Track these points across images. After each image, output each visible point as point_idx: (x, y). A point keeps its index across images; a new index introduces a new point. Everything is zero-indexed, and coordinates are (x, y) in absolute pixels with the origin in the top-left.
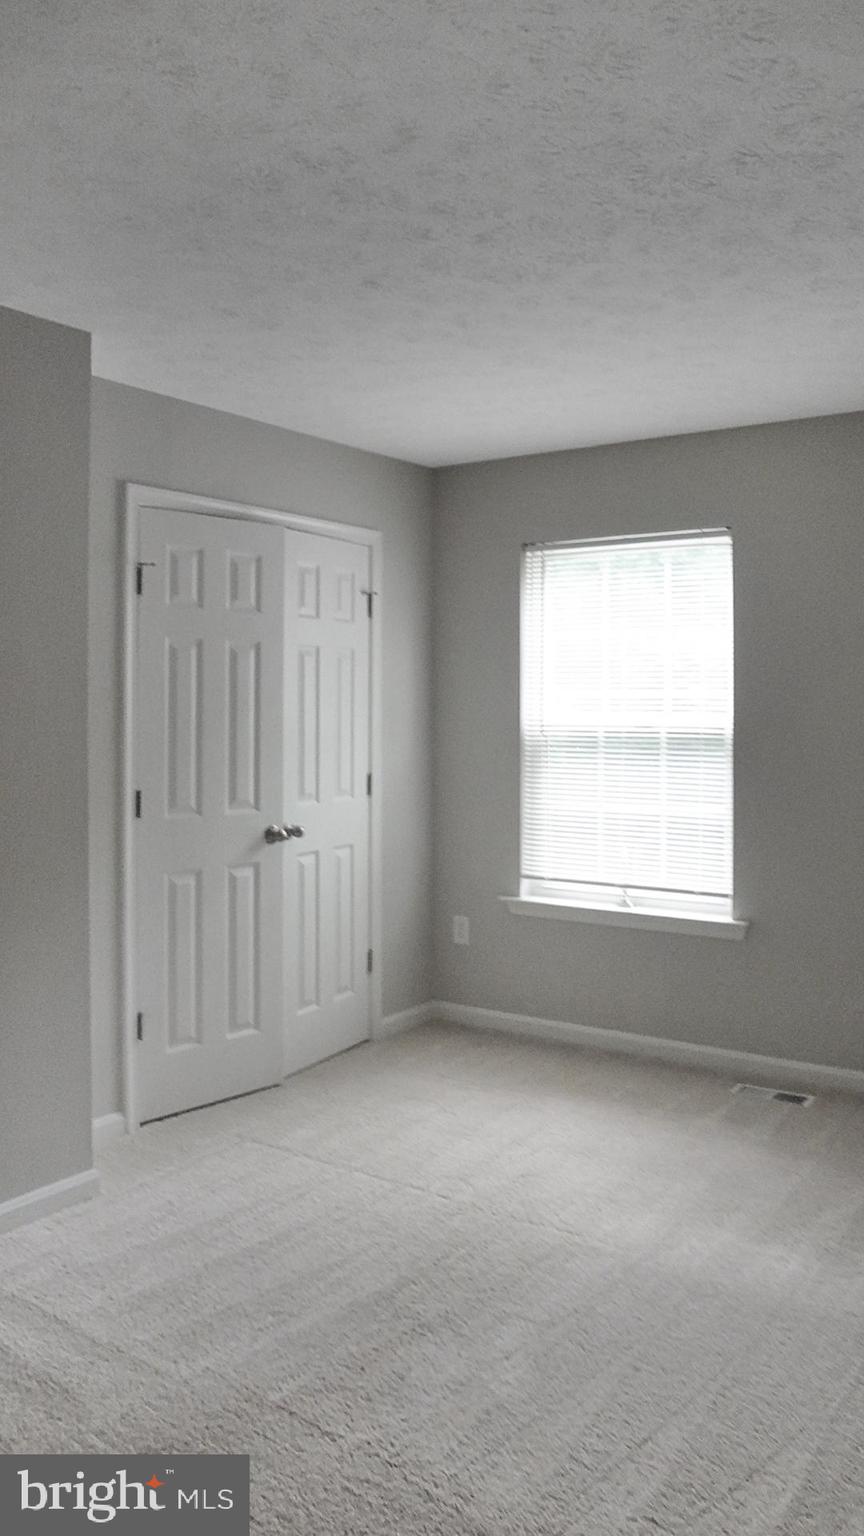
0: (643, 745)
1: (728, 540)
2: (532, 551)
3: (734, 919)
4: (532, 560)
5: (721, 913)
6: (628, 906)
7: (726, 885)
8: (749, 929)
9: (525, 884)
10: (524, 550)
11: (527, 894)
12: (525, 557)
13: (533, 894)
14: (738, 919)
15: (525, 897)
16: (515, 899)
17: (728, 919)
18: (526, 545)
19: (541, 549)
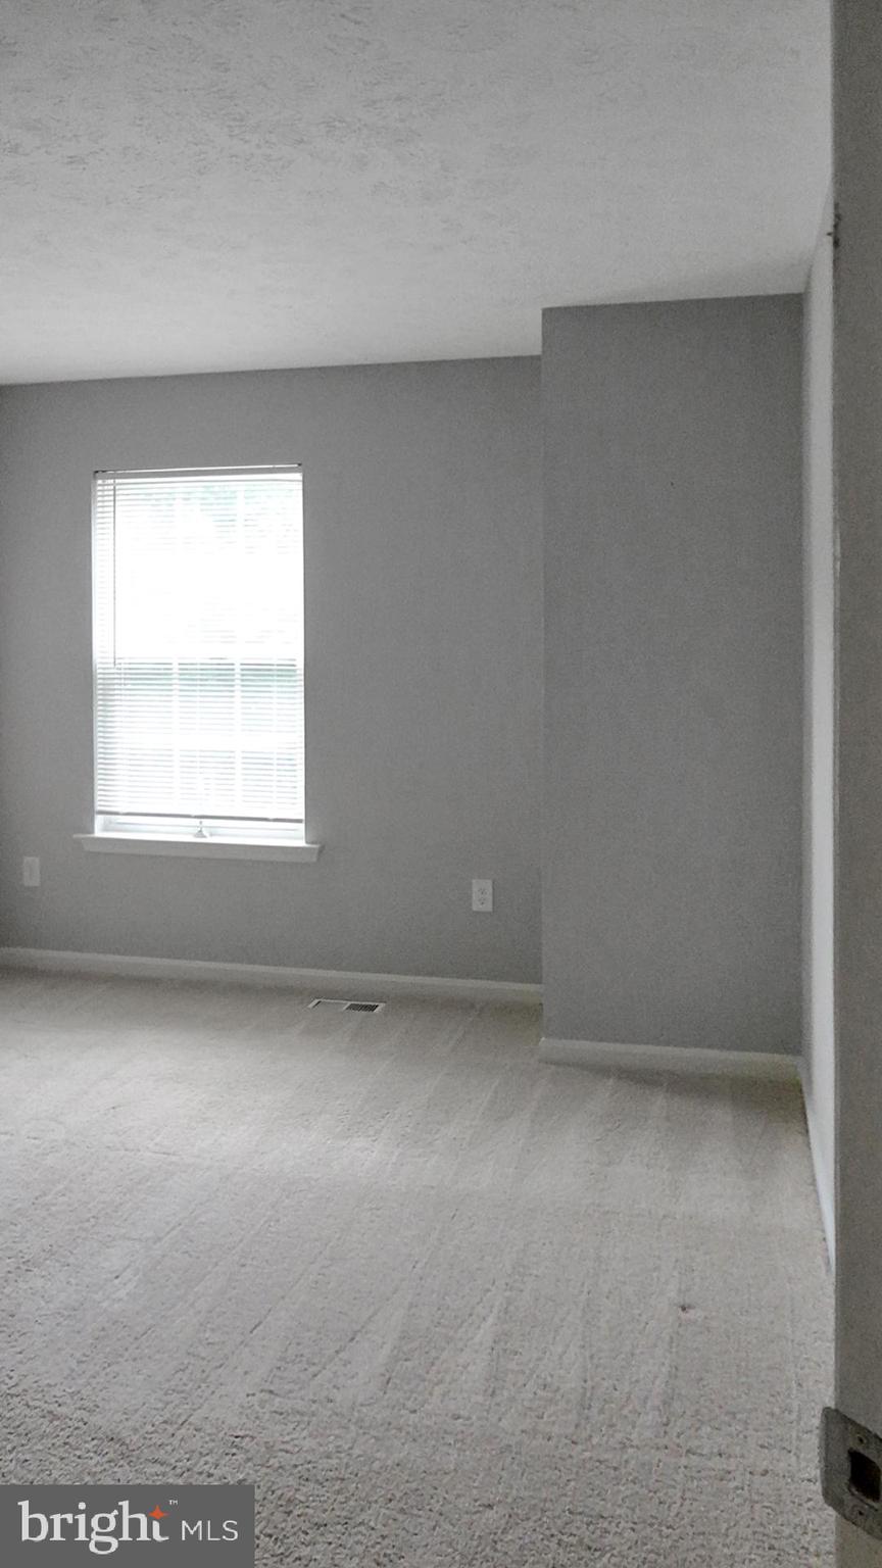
0: (220, 674)
1: (298, 476)
2: (103, 478)
3: (307, 842)
4: (103, 488)
5: (295, 837)
6: (205, 837)
7: (299, 810)
8: (321, 851)
9: (99, 820)
10: (95, 478)
11: (100, 829)
12: (95, 485)
13: (106, 829)
14: (313, 843)
15: (98, 833)
16: (92, 836)
17: (302, 843)
18: (97, 472)
19: (114, 477)
